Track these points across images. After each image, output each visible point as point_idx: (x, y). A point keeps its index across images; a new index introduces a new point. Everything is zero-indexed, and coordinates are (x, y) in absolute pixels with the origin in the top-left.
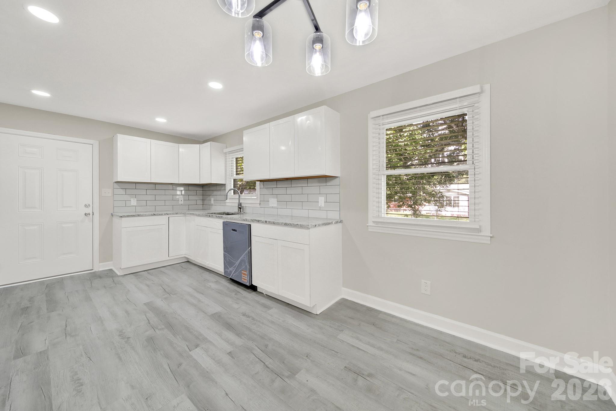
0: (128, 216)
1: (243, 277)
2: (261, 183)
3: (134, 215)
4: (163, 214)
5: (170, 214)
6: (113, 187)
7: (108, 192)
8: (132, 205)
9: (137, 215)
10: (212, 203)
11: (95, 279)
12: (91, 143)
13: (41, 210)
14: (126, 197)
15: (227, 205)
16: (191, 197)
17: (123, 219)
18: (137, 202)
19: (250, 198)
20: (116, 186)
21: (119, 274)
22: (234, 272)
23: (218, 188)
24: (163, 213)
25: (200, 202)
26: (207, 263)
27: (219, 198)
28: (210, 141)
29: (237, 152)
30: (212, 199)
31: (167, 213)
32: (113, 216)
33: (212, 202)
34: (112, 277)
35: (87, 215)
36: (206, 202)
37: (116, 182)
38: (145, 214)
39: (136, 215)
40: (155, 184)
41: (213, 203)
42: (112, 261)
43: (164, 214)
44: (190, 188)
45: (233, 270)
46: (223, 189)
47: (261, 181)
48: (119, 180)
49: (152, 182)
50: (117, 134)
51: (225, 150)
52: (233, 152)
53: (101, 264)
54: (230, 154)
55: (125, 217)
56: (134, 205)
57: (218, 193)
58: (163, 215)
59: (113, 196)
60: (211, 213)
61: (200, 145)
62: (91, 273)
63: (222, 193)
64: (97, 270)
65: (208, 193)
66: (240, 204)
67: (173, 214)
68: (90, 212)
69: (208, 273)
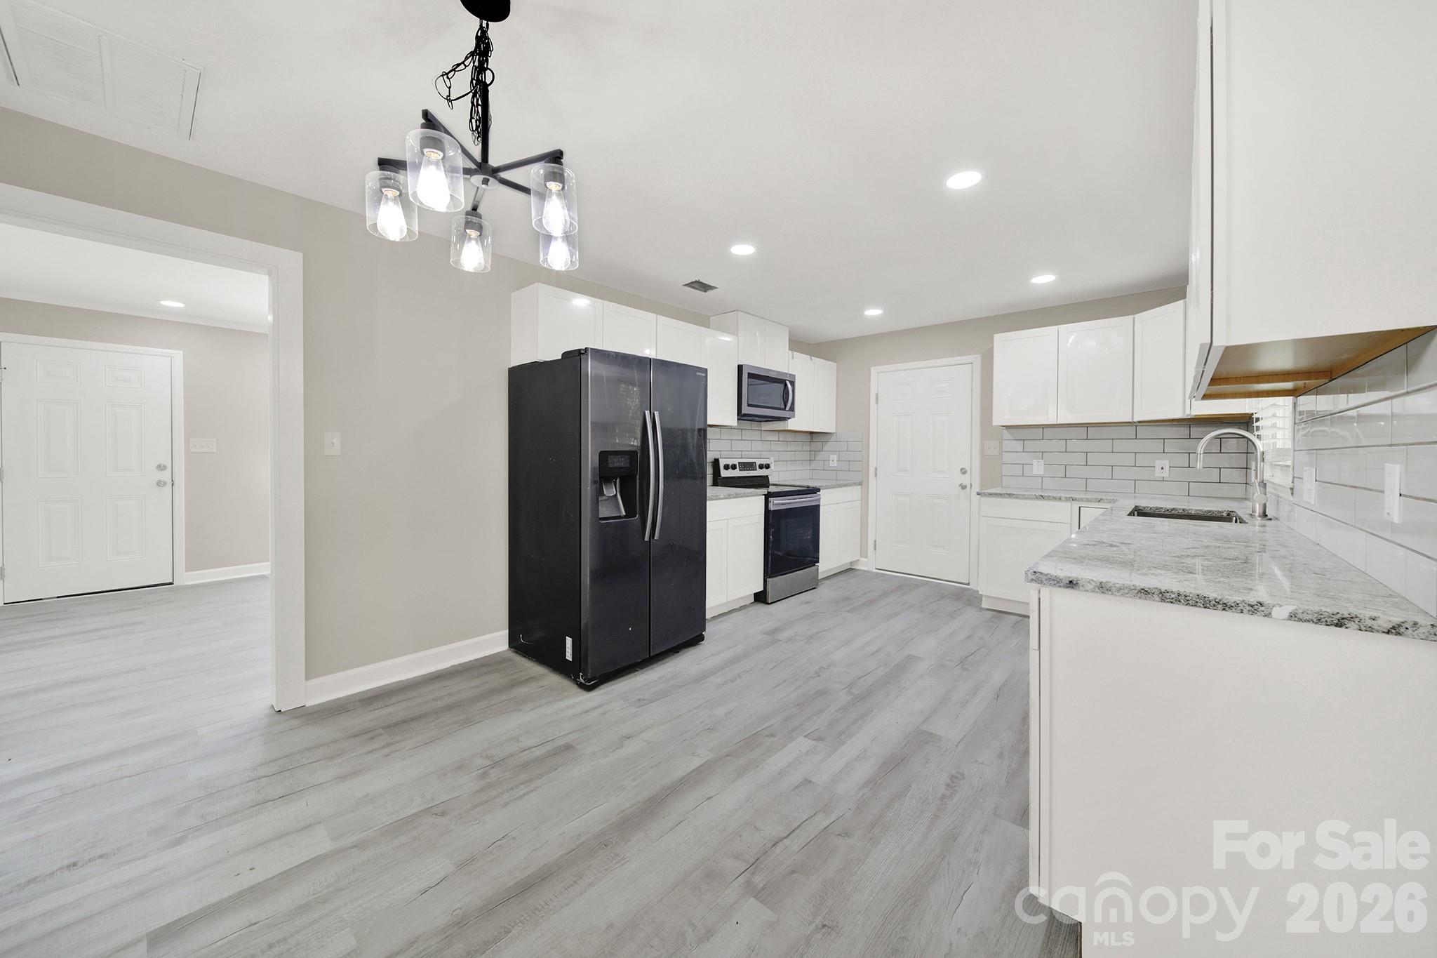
4: (1062, 498)
5: (1082, 499)
6: (1002, 437)
7: (994, 447)
8: (1034, 474)
12: (970, 361)
14: (1024, 457)
18: (1044, 467)
20: (1007, 434)
24: (1062, 495)
25: (1233, 475)
31: (1074, 495)
35: (962, 487)
40: (1087, 426)
43: (1066, 497)
49: (1058, 423)
50: (994, 334)
56: (1039, 473)
58: (1063, 501)
59: (1002, 454)
67: (1089, 500)
68: (966, 482)
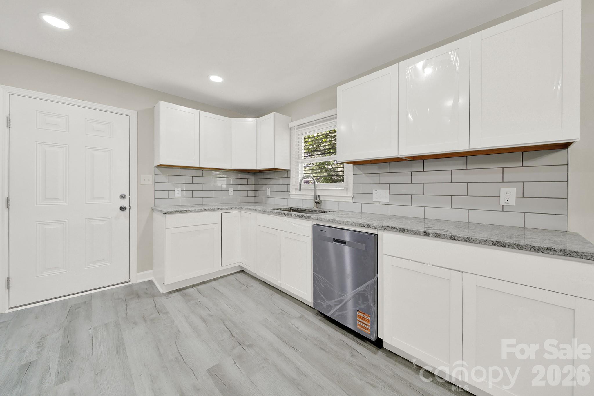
0: (174, 212)
1: (358, 322)
2: (354, 166)
3: (181, 210)
4: (215, 209)
5: (224, 209)
6: (154, 173)
7: (148, 179)
8: (175, 196)
9: (185, 210)
10: (268, 195)
11: (131, 299)
12: (128, 114)
13: (66, 202)
14: (169, 186)
15: (291, 197)
16: (242, 187)
17: (167, 216)
18: (181, 193)
19: (336, 188)
20: (157, 171)
21: (162, 291)
22: (338, 309)
23: (277, 175)
24: (216, 207)
25: (251, 194)
26: (279, 282)
27: (278, 188)
28: (274, 112)
29: (313, 124)
30: (269, 190)
31: (220, 207)
32: (154, 211)
33: (269, 193)
34: (154, 296)
35: (122, 209)
36: (258, 193)
37: (158, 166)
38: (193, 209)
39: (183, 211)
41: (270, 195)
42: (153, 269)
43: (217, 209)
44: (242, 175)
45: (335, 305)
46: (286, 176)
47: (354, 163)
48: (162, 163)
49: (200, 166)
50: (160, 101)
51: (292, 125)
52: (302, 127)
53: (139, 274)
54: (297, 129)
55: (170, 213)
56: (178, 196)
57: (278, 182)
58: (216, 211)
59: (154, 184)
60: (277, 208)
61: (257, 119)
62: (127, 287)
63: (284, 181)
64: (134, 282)
65: (262, 182)
66: (316, 197)
67: (227, 209)
68: (126, 206)
69: (279, 296)
